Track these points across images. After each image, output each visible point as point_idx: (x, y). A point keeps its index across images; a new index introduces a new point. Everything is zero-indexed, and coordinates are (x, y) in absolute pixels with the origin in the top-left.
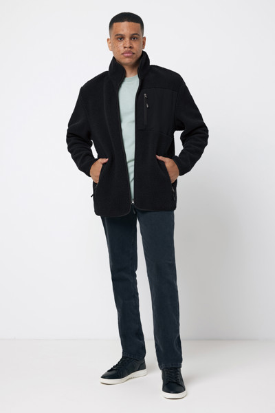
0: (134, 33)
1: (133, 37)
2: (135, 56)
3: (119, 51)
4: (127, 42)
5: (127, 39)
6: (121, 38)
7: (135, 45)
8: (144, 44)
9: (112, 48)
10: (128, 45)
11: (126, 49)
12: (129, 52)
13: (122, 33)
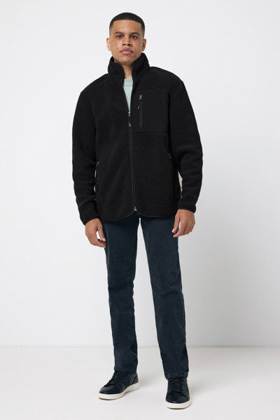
0: (133, 31)
1: (132, 36)
2: (133, 54)
3: (117, 49)
4: (126, 40)
5: (127, 36)
6: (121, 36)
7: (134, 43)
8: (144, 46)
9: (111, 47)
10: (127, 43)
11: (125, 46)
12: (127, 50)
13: (121, 31)
